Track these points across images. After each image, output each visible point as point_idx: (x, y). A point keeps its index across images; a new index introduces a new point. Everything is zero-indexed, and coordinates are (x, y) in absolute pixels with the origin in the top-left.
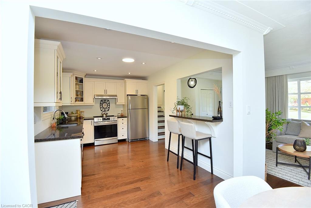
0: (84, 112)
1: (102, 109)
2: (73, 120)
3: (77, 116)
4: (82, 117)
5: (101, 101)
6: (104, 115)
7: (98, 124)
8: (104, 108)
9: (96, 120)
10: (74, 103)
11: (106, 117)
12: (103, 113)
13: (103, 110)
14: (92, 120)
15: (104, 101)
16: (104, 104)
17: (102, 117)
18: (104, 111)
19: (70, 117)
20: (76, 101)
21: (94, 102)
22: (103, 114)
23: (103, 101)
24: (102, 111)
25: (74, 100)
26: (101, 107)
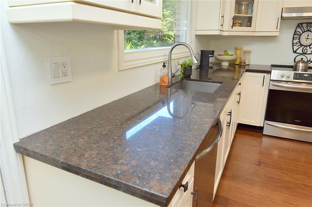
0: (249, 52)
1: (295, 48)
2: (225, 67)
3: (235, 60)
4: (245, 63)
5: (298, 26)
6: (301, 65)
7: (278, 86)
8: (301, 45)
9: (276, 74)
10: (228, 30)
11: (305, 70)
12: (299, 58)
13: (300, 51)
14: (266, 75)
15: (307, 26)
16: (304, 36)
17: (294, 68)
18: (301, 54)
19: (219, 62)
20: (234, 25)
21: (278, 30)
22: (299, 62)
23: (304, 25)
24: (295, 52)
25: (228, 21)
26: (295, 41)
